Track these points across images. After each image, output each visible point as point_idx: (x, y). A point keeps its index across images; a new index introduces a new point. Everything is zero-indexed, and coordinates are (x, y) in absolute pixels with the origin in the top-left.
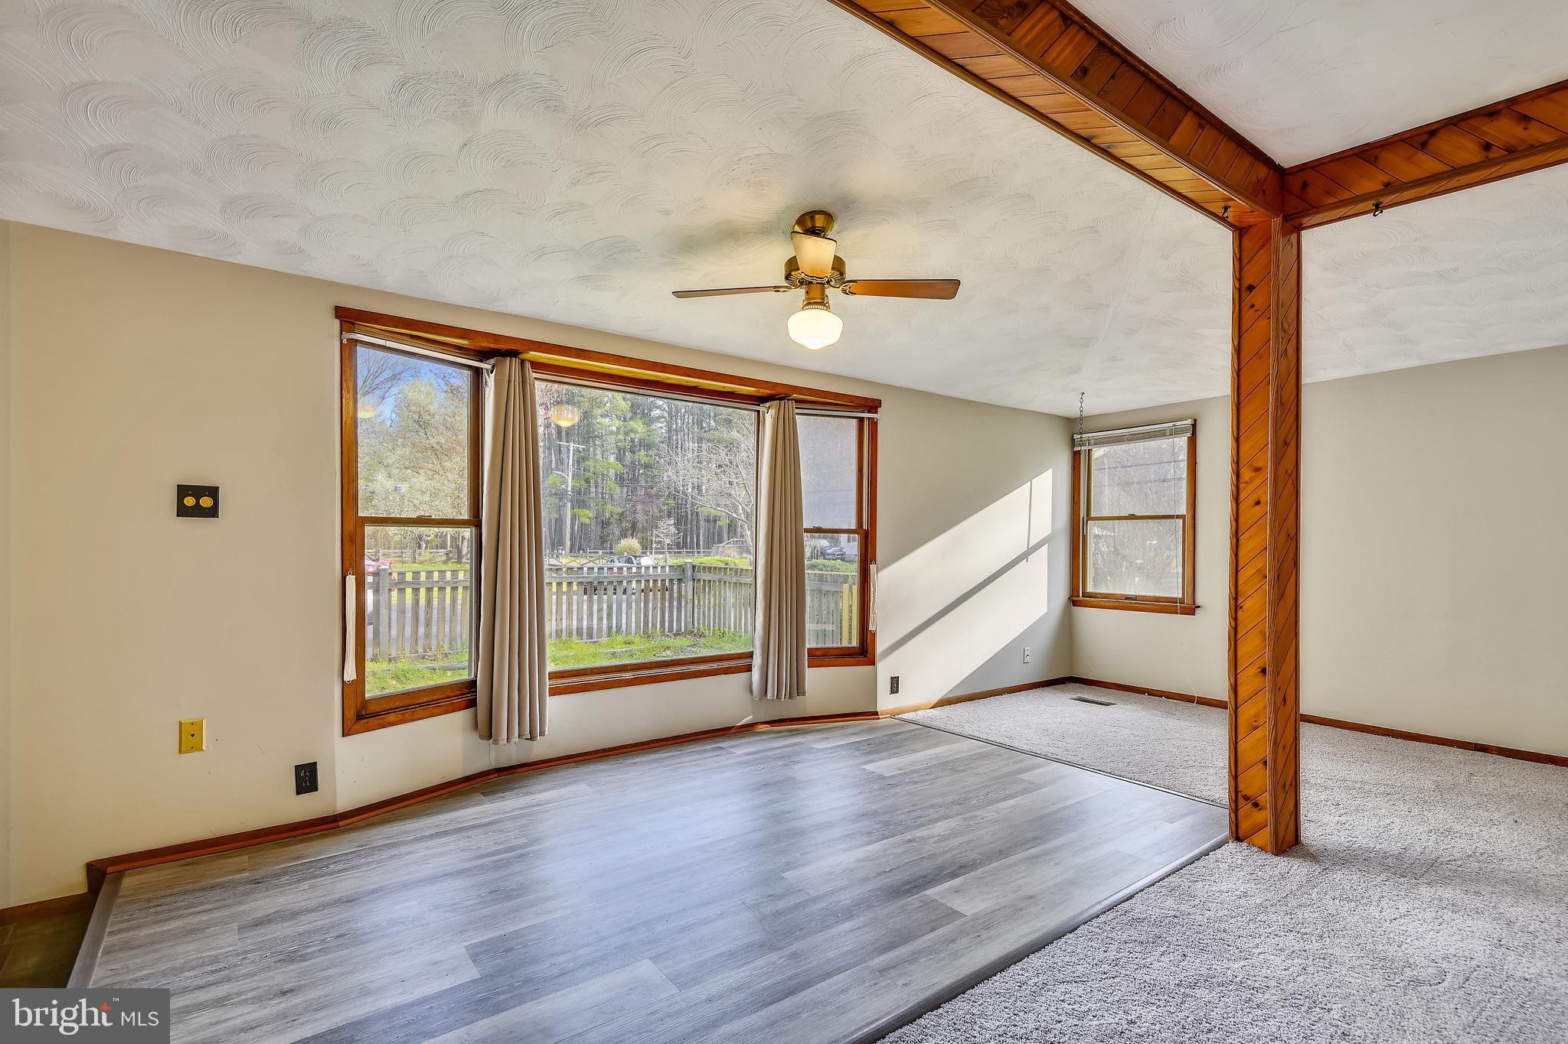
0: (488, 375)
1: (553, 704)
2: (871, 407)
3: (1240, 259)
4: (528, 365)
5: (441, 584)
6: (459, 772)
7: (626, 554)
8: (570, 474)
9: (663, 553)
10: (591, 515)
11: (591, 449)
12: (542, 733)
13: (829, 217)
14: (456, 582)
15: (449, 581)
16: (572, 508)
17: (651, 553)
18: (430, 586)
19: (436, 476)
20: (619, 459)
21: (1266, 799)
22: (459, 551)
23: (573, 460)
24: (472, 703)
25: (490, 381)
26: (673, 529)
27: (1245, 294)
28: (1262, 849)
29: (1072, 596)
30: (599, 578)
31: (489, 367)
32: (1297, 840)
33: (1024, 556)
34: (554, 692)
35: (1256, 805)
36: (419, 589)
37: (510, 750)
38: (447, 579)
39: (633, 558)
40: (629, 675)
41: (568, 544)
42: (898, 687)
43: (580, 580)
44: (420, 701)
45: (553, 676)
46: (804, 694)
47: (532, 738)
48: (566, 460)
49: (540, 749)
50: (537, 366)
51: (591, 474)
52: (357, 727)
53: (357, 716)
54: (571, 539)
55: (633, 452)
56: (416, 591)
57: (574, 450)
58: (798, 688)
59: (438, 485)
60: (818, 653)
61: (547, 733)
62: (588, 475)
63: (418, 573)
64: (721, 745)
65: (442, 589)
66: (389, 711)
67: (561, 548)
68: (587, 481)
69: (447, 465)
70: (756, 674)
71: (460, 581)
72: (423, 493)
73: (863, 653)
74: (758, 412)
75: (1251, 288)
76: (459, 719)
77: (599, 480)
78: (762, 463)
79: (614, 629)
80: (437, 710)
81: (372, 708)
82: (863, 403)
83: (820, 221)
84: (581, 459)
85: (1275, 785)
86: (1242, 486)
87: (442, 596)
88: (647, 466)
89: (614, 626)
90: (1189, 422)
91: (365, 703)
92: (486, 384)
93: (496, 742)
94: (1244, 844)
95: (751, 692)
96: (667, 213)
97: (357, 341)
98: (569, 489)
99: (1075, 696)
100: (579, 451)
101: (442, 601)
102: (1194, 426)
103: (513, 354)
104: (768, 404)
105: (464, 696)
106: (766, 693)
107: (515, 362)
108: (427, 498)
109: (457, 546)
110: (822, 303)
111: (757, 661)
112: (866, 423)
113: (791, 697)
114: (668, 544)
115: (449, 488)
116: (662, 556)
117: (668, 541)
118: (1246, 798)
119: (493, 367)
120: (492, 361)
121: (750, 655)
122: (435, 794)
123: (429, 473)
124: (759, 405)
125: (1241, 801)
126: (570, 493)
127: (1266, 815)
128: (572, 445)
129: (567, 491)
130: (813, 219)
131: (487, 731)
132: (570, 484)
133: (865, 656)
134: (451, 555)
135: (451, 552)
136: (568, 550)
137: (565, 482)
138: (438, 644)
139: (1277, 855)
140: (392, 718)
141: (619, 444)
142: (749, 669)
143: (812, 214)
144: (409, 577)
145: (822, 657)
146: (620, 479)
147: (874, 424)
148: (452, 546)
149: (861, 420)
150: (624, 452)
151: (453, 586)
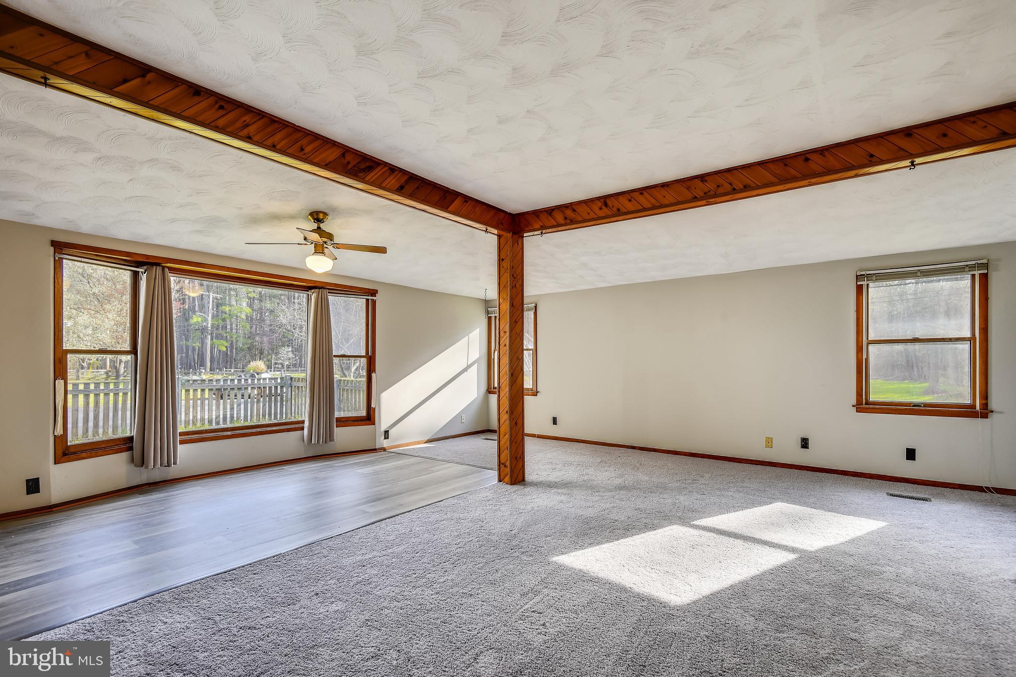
0: (142, 274)
1: (180, 448)
2: (372, 293)
3: (499, 248)
4: (166, 270)
5: (106, 391)
6: (124, 485)
7: (252, 371)
8: (210, 315)
9: (281, 371)
10: (226, 344)
11: (227, 298)
12: (175, 463)
13: (325, 214)
14: (118, 390)
15: (112, 389)
16: (212, 339)
17: (271, 371)
18: (98, 393)
19: (98, 315)
20: (250, 305)
21: (508, 464)
22: (117, 371)
23: (213, 305)
24: (131, 449)
25: (144, 277)
26: (291, 355)
27: (501, 262)
28: (507, 483)
29: (488, 389)
30: (224, 386)
31: (143, 270)
32: (523, 480)
33: (465, 370)
34: (182, 442)
35: (505, 466)
36: (89, 395)
37: (155, 473)
38: (111, 388)
39: (256, 374)
40: (229, 433)
41: (208, 364)
42: (388, 436)
43: (210, 388)
44: (102, 447)
45: (181, 434)
46: (333, 440)
47: (169, 465)
48: (206, 305)
49: (174, 472)
50: (171, 270)
51: (227, 316)
52: (63, 459)
53: (63, 454)
54: (211, 362)
55: (261, 301)
56: (87, 396)
57: (213, 298)
58: (330, 437)
59: (99, 322)
60: (343, 420)
61: (178, 463)
62: (224, 315)
63: (89, 384)
64: (284, 468)
65: (107, 395)
66: (82, 452)
67: (202, 368)
68: (224, 320)
69: (108, 307)
70: (306, 431)
71: (121, 389)
72: (86, 327)
73: (369, 418)
74: (308, 294)
75: (503, 260)
76: (124, 456)
77: (233, 320)
78: (310, 321)
79: (235, 419)
80: (111, 452)
81: (72, 450)
82: (367, 291)
83: (321, 216)
84: (218, 305)
85: (511, 457)
86: (501, 338)
87: (107, 399)
88: (272, 312)
89: (235, 416)
90: (533, 305)
91: (68, 447)
92: (141, 279)
93: (147, 467)
94: (501, 483)
95: (304, 441)
96: (241, 209)
97: (63, 258)
98: (209, 326)
99: (484, 438)
100: (217, 299)
101: (107, 403)
102: (536, 307)
103: (158, 264)
104: (313, 291)
105: (126, 444)
106: (311, 441)
107: (159, 269)
108: (90, 331)
109: (116, 368)
110: (322, 253)
111: (306, 424)
112: (370, 301)
113: (326, 442)
114: (287, 365)
115: (109, 324)
116: (279, 373)
117: (287, 363)
118: (502, 464)
119: (145, 271)
120: (145, 267)
121: (303, 422)
122: (110, 496)
123: (93, 312)
124: (308, 291)
125: (501, 466)
126: (210, 329)
127: (508, 469)
128: (211, 295)
129: (208, 327)
130: (317, 214)
131: (141, 462)
132: (210, 322)
133: (370, 420)
134: (110, 374)
135: (110, 371)
136: (208, 370)
137: (206, 320)
138: (104, 431)
139: (511, 484)
140: (84, 455)
141: (249, 295)
142: (302, 429)
143: (317, 213)
144: (81, 387)
145: (344, 422)
146: (249, 319)
147: (374, 302)
148: (110, 367)
149: (367, 300)
150: (253, 300)
151: (115, 392)
